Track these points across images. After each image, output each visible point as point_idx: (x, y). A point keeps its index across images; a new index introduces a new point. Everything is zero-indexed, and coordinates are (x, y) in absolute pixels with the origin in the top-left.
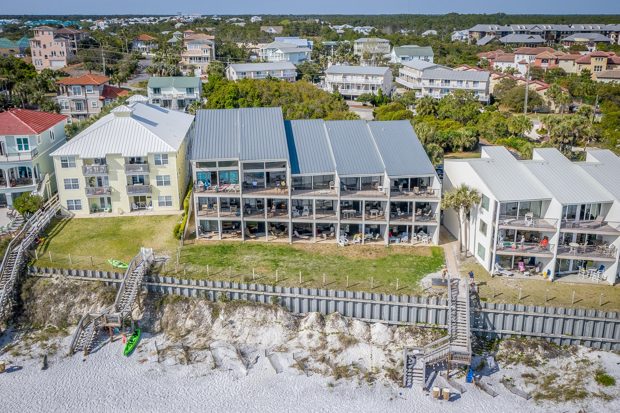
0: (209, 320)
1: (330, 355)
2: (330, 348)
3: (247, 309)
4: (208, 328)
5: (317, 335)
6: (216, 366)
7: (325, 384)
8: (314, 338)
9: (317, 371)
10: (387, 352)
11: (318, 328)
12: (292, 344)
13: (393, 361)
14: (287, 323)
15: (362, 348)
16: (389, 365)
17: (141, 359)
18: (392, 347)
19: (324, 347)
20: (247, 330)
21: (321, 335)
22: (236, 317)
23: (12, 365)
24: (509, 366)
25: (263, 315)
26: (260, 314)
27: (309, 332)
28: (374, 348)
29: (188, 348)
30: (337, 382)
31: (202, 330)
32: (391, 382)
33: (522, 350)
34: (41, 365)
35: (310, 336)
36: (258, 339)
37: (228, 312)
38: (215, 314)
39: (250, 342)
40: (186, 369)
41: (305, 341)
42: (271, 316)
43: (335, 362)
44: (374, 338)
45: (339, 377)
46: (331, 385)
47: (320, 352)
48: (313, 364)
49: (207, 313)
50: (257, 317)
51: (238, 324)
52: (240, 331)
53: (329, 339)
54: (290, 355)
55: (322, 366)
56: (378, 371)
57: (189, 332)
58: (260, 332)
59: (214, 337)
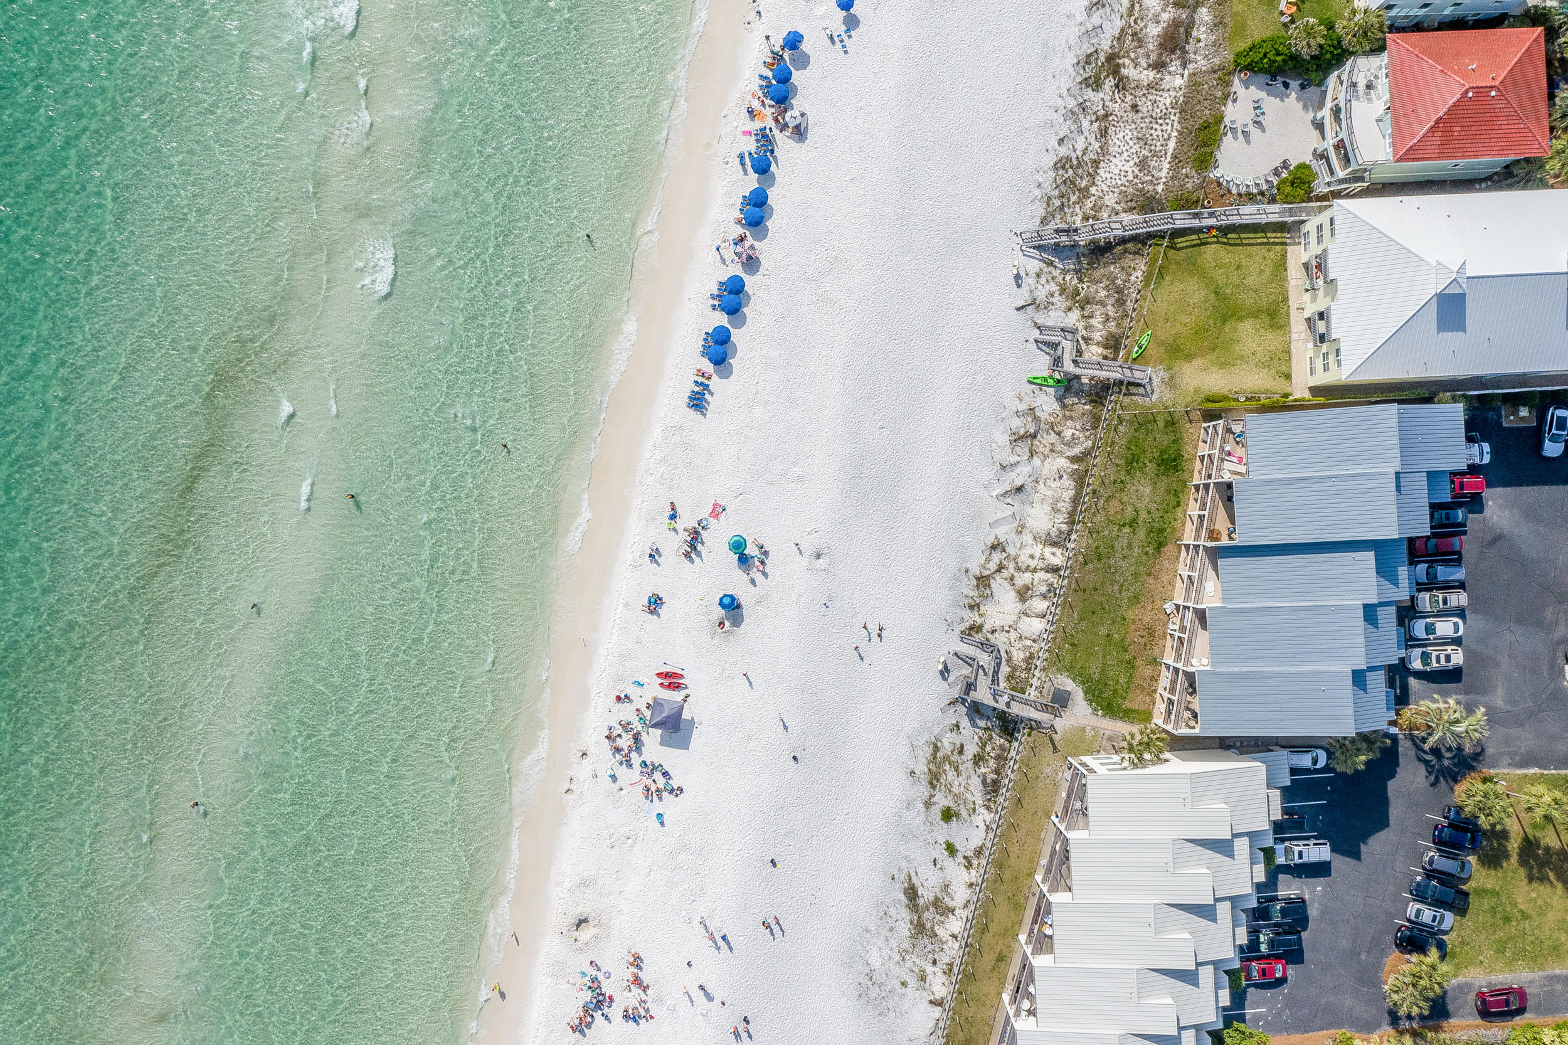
0: (1068, 454)
1: (1005, 573)
2: (1016, 574)
3: (1072, 493)
4: (1061, 453)
5: (1033, 564)
6: (1003, 468)
7: (968, 566)
8: (1030, 560)
9: (988, 560)
10: (1007, 628)
11: (1041, 565)
12: (1028, 538)
13: (993, 632)
14: (1053, 535)
15: (1014, 605)
16: (987, 627)
17: (1023, 394)
18: (1013, 635)
19: (1018, 569)
20: (1050, 493)
21: (1033, 567)
22: (1067, 482)
23: (1024, 276)
24: (976, 737)
25: (1064, 509)
26: (1065, 506)
27: (1038, 555)
28: (1014, 618)
29: (1035, 437)
30: (971, 577)
31: (1058, 448)
32: (967, 625)
33: (995, 759)
34: (1020, 304)
35: (1032, 557)
36: (1037, 505)
37: (1073, 473)
38: (1074, 459)
39: (1037, 497)
40: (1004, 439)
41: (1028, 551)
42: (1062, 518)
43: (997, 578)
44: (1025, 618)
45: (978, 579)
46: (967, 571)
47: (1012, 566)
48: (997, 557)
49: (1076, 451)
50: (1062, 504)
51: (1058, 484)
52: (1050, 486)
53: (1028, 575)
54: (1013, 536)
55: (993, 566)
56: (981, 615)
57: (1059, 434)
58: (1045, 506)
59: (1048, 460)
